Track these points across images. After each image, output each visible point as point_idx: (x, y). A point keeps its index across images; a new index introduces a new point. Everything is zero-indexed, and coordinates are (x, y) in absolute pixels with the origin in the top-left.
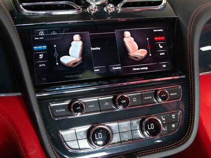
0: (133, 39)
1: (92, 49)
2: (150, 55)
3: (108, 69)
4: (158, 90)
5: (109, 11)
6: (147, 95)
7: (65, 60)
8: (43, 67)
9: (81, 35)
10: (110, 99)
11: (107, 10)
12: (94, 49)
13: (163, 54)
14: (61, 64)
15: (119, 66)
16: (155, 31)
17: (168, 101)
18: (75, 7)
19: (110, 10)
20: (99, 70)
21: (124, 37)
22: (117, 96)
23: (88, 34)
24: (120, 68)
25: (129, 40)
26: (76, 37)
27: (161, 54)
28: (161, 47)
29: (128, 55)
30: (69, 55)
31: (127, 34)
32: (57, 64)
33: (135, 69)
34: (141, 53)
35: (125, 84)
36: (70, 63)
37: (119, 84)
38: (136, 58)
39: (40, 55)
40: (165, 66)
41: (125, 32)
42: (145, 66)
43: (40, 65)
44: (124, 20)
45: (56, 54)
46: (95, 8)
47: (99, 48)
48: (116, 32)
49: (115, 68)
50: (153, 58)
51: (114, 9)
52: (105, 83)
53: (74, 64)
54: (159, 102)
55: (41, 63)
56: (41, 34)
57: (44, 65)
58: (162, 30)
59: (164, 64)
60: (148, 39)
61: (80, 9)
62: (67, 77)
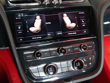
0: (68, 18)
1: (46, 23)
2: (77, 26)
3: (55, 34)
4: (82, 45)
6: (76, 47)
7: (32, 29)
8: (20, 33)
9: (40, 16)
10: (56, 50)
11: (54, 3)
12: (47, 23)
13: (85, 25)
14: (30, 31)
15: (61, 32)
16: (79, 13)
17: (87, 50)
18: (37, 1)
19: (55, 2)
20: (50, 34)
21: (63, 17)
22: (59, 48)
23: (44, 15)
24: (61, 33)
26: (38, 17)
27: (83, 25)
28: (83, 22)
29: (66, 26)
30: (34, 27)
32: (28, 31)
33: (69, 34)
34: (73, 25)
35: (64, 41)
36: (34, 31)
37: (61, 42)
38: (70, 28)
39: (19, 27)
40: (85, 32)
41: (64, 14)
42: (75, 32)
43: (19, 33)
44: (63, 7)
45: (27, 27)
46: (48, 1)
47: (50, 23)
48: (59, 14)
49: (59, 33)
50: (79, 27)
51: (58, 2)
52: (53, 41)
53: (37, 31)
54: (82, 51)
55: (20, 31)
56: (19, 16)
57: (21, 32)
58: (83, 13)
59: (85, 31)
60: (76, 17)
61: (39, 2)
62: (34, 38)
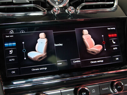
0: (90, 36)
1: (56, 45)
2: (105, 50)
4: (114, 82)
5: (70, 13)
7: (32, 55)
8: (12, 61)
9: (46, 33)
10: (72, 91)
11: (68, 12)
12: (57, 45)
13: (116, 48)
14: (28, 58)
15: (79, 60)
16: (108, 29)
18: (41, 9)
19: (71, 11)
20: (61, 64)
21: (82, 34)
22: (78, 88)
23: (52, 32)
24: (80, 61)
25: (87, 37)
26: (42, 35)
27: (114, 49)
28: (114, 43)
29: (87, 50)
30: (36, 51)
31: (85, 32)
32: (25, 58)
33: (93, 62)
34: (98, 48)
35: (84, 76)
36: (36, 58)
37: (79, 77)
38: (93, 52)
39: (10, 51)
40: (117, 59)
41: (84, 30)
42: (101, 59)
43: (10, 60)
44: (82, 20)
45: (24, 51)
46: (58, 10)
47: (61, 45)
48: (76, 30)
49: (76, 62)
50: (107, 52)
51: (74, 11)
52: (67, 76)
53: (40, 58)
55: (11, 58)
56: (12, 33)
57: (13, 60)
58: (114, 28)
59: (117, 57)
60: (103, 36)
61: (44, 11)
62: (34, 70)
